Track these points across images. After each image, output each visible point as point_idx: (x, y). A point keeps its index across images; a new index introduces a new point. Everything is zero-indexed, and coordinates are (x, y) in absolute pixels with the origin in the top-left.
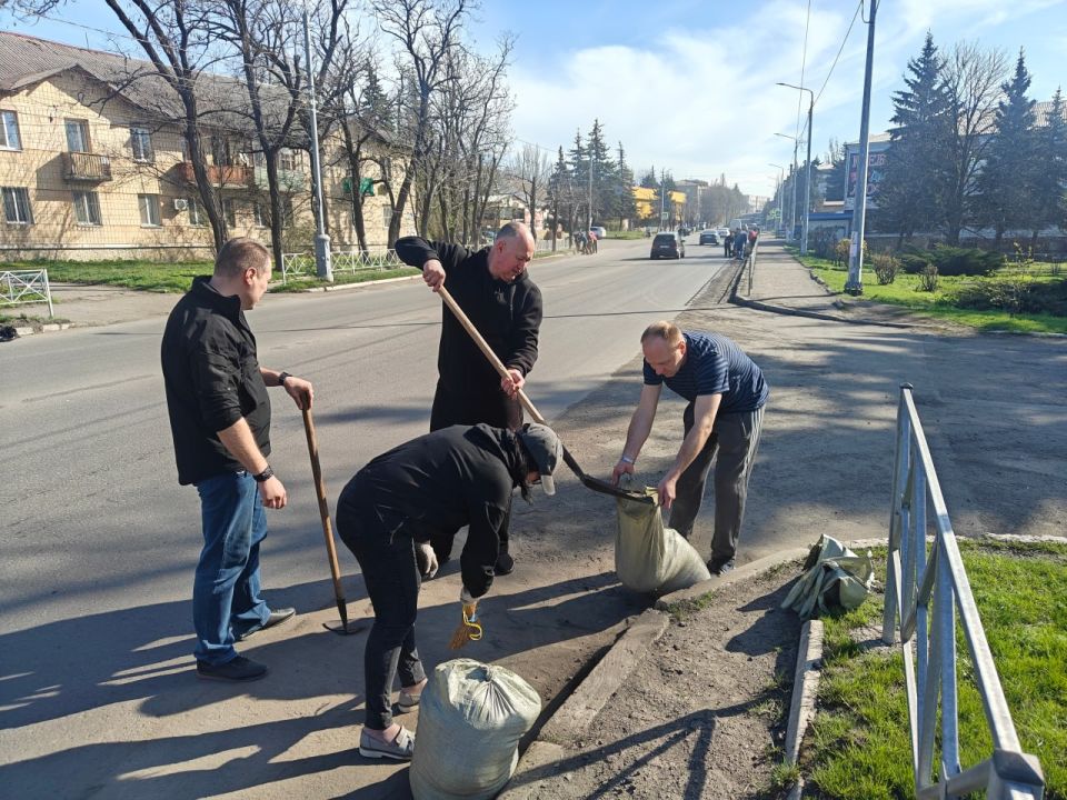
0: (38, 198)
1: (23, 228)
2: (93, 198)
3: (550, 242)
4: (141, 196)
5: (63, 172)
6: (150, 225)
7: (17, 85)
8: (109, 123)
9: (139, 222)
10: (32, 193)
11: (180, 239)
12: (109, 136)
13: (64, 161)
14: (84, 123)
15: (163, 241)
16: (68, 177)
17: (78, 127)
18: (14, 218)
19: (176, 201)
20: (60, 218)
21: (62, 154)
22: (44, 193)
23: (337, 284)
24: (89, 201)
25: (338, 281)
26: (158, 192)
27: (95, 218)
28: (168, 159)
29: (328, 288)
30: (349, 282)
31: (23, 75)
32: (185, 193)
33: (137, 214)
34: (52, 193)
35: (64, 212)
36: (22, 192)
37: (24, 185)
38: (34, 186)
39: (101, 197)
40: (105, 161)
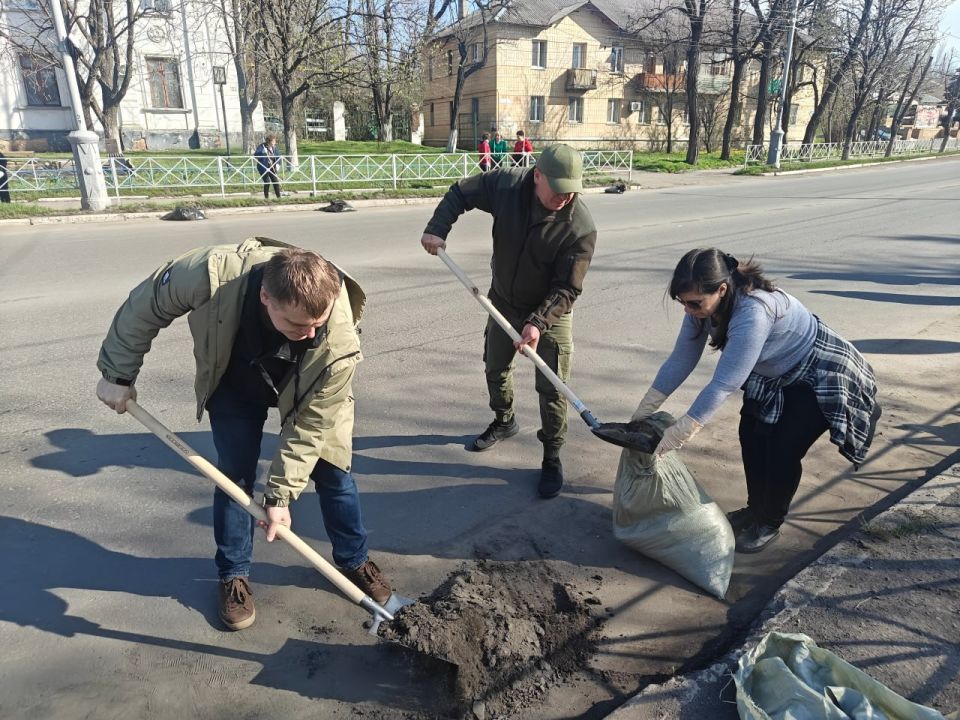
0: (549, 104)
1: (538, 125)
2: (580, 102)
3: (941, 140)
4: (610, 101)
5: (566, 85)
6: (612, 122)
7: (551, 22)
8: (599, 44)
9: (605, 121)
10: (547, 99)
11: (628, 135)
12: (599, 55)
13: (569, 75)
14: (584, 46)
15: (618, 135)
16: (569, 87)
17: (580, 49)
18: (532, 118)
19: (633, 103)
20: (558, 117)
21: (568, 71)
22: (553, 100)
23: (783, 170)
24: (578, 104)
25: (783, 169)
26: (621, 97)
27: (579, 119)
28: (633, 70)
29: (778, 174)
30: (791, 169)
31: (555, 12)
32: (640, 98)
33: (605, 114)
34: (558, 100)
35: (561, 113)
36: (540, 99)
37: (542, 94)
38: (548, 94)
39: (586, 101)
40: (594, 73)
